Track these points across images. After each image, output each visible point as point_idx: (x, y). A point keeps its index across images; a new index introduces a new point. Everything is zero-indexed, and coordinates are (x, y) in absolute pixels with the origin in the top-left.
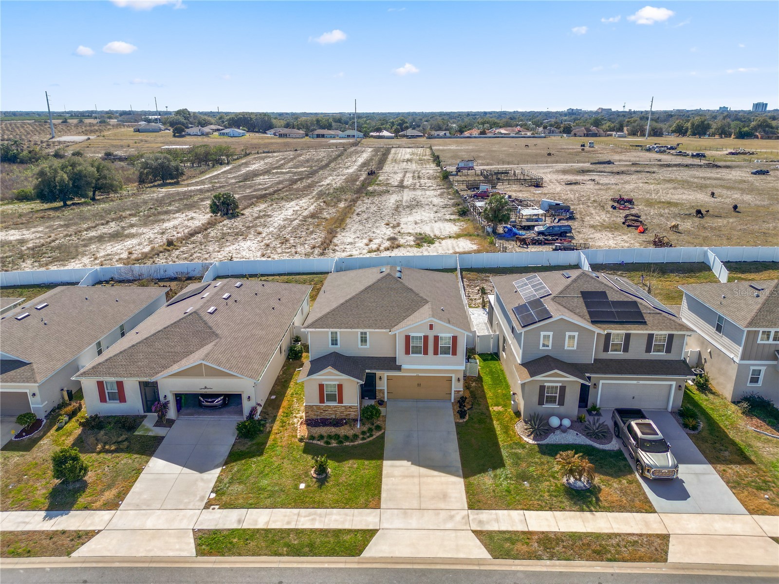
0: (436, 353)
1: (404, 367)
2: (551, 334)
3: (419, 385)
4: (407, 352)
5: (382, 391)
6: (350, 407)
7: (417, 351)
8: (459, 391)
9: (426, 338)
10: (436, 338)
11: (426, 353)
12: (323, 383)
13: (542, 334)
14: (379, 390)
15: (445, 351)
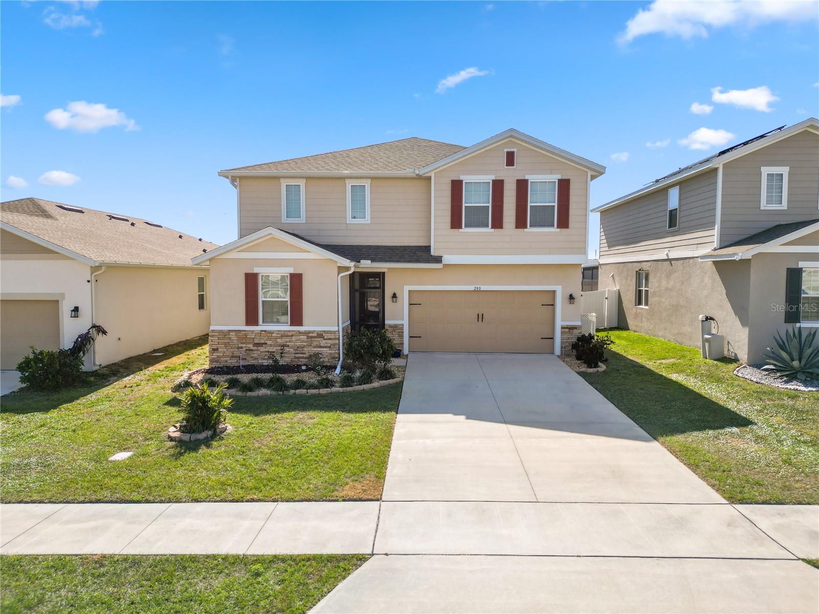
0: (521, 223)
1: (448, 259)
2: (785, 170)
3: (480, 317)
4: (456, 223)
5: (398, 328)
6: (320, 335)
7: (477, 218)
8: (572, 328)
9: (498, 186)
10: (522, 185)
11: (498, 223)
12: (256, 270)
13: (765, 171)
14: (391, 326)
15: (542, 218)
